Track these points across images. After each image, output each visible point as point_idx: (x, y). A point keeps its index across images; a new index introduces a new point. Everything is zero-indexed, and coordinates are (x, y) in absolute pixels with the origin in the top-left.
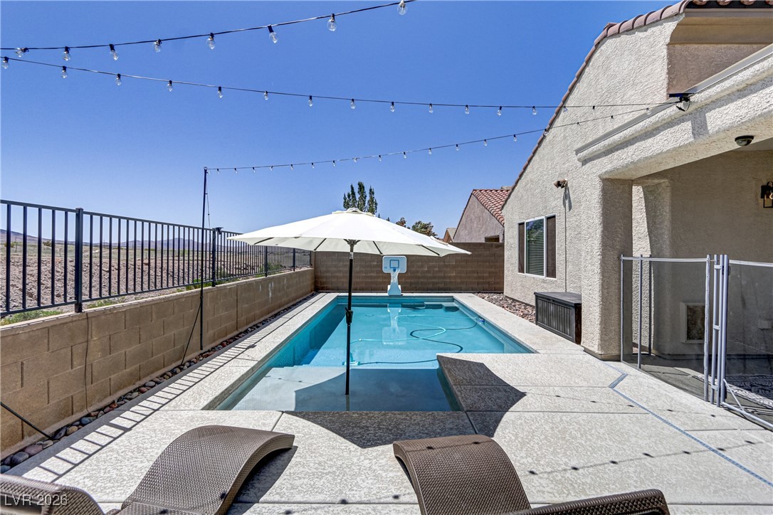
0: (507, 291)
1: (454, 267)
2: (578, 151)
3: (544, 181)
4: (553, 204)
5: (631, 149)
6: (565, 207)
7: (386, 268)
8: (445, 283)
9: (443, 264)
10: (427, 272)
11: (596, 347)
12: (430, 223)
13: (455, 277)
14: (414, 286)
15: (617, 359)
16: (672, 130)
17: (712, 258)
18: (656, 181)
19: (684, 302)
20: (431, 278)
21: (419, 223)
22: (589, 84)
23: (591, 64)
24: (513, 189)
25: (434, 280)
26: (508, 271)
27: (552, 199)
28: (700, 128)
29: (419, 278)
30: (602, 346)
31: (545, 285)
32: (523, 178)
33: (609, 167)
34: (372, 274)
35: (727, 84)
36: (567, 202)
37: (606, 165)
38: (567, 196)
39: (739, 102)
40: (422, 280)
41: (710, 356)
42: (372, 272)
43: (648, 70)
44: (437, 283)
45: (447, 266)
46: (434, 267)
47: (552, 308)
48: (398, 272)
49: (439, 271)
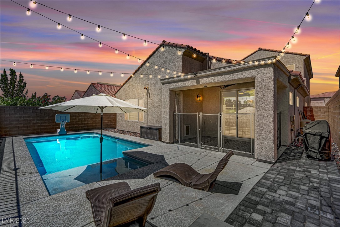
0: (118, 127)
1: (92, 119)
2: (161, 80)
3: (138, 86)
4: (142, 95)
5: (180, 83)
6: (147, 96)
7: (58, 120)
8: (88, 126)
9: (86, 117)
10: (78, 121)
11: (168, 140)
12: (64, 97)
13: (93, 123)
14: (71, 129)
15: (173, 143)
16: (191, 81)
17: (198, 113)
18: (180, 92)
19: (185, 125)
20: (80, 124)
21: (57, 96)
22: (157, 57)
23: (158, 51)
24: (122, 86)
25: (82, 125)
26: (119, 119)
27: (142, 93)
28: (198, 82)
29: (74, 124)
30: (170, 140)
31: (138, 124)
32: (127, 83)
33: (172, 87)
34: (45, 124)
35: (205, 74)
36: (148, 95)
37: (172, 86)
38: (148, 93)
39: (207, 78)
40: (76, 126)
41: (198, 137)
42: (46, 123)
43: (177, 60)
44: (83, 127)
45: (88, 118)
46: (82, 119)
47: (148, 131)
48: (65, 122)
49: (85, 121)
